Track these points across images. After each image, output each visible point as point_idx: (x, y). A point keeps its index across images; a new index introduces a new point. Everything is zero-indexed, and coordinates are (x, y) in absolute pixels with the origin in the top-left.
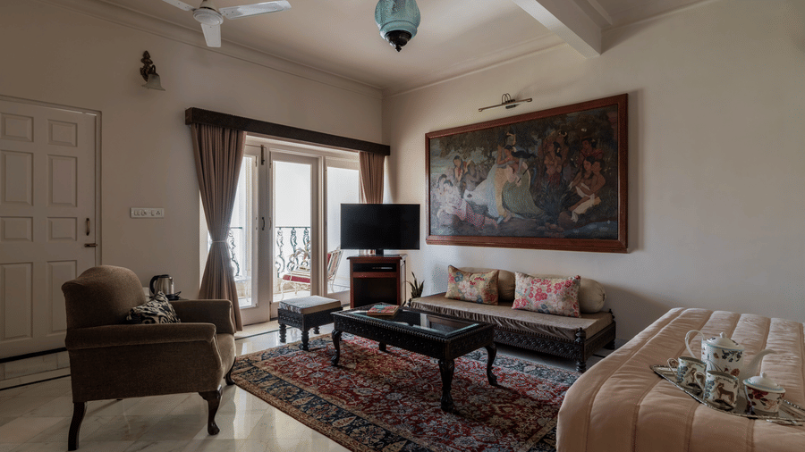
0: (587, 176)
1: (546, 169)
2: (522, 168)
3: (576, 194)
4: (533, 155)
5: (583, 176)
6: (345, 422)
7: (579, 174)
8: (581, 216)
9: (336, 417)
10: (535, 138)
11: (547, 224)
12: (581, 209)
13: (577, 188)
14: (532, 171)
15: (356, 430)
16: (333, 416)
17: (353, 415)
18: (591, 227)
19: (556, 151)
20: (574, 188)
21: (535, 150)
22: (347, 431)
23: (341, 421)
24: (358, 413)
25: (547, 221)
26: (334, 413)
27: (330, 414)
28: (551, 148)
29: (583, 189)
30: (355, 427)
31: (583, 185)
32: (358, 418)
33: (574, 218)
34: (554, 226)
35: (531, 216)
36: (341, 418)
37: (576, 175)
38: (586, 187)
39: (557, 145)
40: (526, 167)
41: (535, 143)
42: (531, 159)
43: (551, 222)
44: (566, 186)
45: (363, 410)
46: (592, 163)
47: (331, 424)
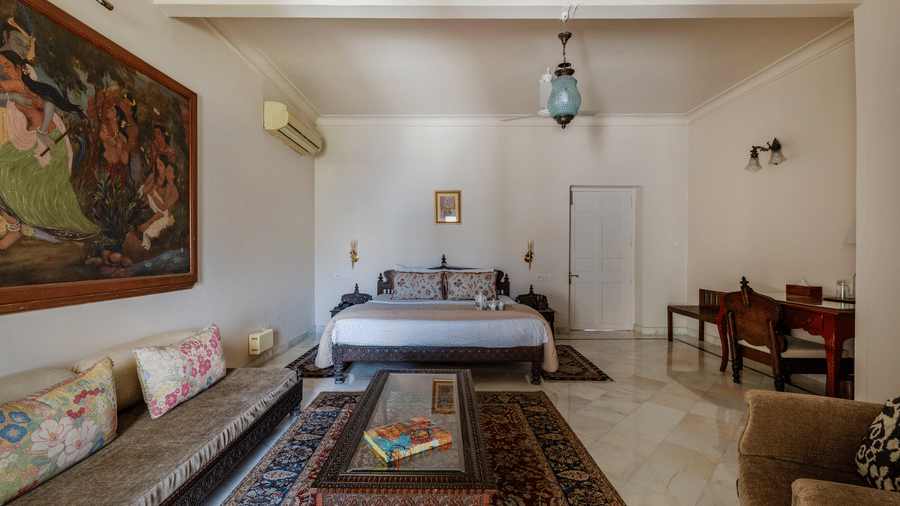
0: (161, 182)
1: (103, 149)
2: (52, 126)
3: (148, 206)
4: (76, 108)
5: (156, 181)
6: (574, 475)
7: (152, 176)
8: (154, 241)
9: (579, 485)
10: (83, 77)
11: (106, 252)
12: (153, 230)
13: (149, 197)
14: (73, 141)
15: (570, 462)
16: (581, 488)
17: (558, 478)
18: (165, 257)
19: (119, 124)
20: (145, 195)
21: (82, 100)
22: (578, 465)
23: (576, 478)
24: (551, 479)
25: (107, 248)
26: (577, 491)
27: (581, 492)
28: (112, 114)
29: (155, 199)
30: (568, 465)
31: (156, 193)
32: (556, 472)
33: (146, 244)
34: (118, 256)
35: (74, 237)
36: (573, 481)
37: (147, 175)
38: (160, 198)
39: (121, 115)
40: (63, 130)
41: (82, 88)
42: (73, 116)
43: (114, 250)
44: (135, 191)
45: (543, 478)
46: (166, 166)
47: (589, 480)
